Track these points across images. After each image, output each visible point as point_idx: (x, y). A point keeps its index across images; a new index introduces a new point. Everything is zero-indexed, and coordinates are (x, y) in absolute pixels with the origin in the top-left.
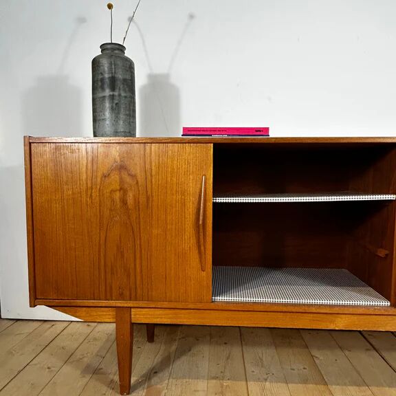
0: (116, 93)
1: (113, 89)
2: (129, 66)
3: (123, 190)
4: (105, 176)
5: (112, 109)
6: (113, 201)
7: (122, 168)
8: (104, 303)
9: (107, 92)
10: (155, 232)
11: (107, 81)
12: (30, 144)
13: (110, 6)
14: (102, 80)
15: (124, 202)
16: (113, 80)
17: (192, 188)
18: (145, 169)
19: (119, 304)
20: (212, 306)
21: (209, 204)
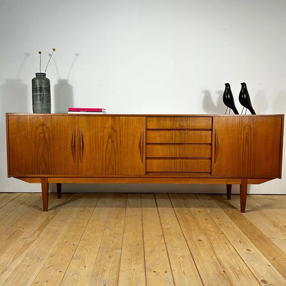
0: (42, 93)
1: (41, 92)
2: (48, 82)
3: (44, 133)
4: (37, 128)
5: (40, 100)
6: (40, 137)
7: (43, 125)
8: (36, 176)
9: (38, 93)
10: (56, 148)
11: (38, 89)
12: (8, 115)
13: (40, 53)
14: (36, 88)
15: (44, 137)
16: (41, 88)
17: (70, 132)
18: (52, 125)
19: (43, 176)
20: (78, 176)
21: (76, 138)
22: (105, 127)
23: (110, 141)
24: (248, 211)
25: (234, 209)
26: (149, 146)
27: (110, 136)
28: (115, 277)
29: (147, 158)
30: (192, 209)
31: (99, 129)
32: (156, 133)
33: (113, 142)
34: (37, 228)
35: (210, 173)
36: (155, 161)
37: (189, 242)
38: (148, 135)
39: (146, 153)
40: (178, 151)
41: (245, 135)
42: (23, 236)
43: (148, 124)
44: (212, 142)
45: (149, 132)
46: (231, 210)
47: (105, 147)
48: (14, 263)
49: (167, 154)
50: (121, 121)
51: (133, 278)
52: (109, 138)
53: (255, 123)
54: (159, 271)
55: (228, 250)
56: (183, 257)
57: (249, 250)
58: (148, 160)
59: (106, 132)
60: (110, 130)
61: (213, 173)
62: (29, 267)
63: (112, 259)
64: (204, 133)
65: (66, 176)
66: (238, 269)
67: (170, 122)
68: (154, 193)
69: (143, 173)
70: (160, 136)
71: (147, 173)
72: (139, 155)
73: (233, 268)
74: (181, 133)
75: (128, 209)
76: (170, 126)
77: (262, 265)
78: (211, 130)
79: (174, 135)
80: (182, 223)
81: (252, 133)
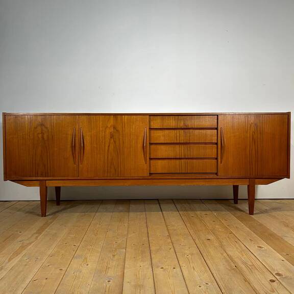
3: (42, 133)
4: (35, 128)
6: (38, 137)
7: (42, 125)
8: (34, 178)
10: (56, 149)
12: (5, 115)
15: (43, 138)
17: (70, 132)
18: (51, 125)
19: (41, 178)
20: (79, 178)
21: (77, 139)
22: (107, 127)
23: (112, 141)
24: (256, 214)
25: (242, 212)
26: (152, 146)
27: (112, 136)
28: (120, 273)
29: (151, 159)
30: (198, 213)
31: (101, 129)
32: (160, 133)
33: (115, 142)
34: (35, 231)
35: (217, 174)
36: (160, 161)
37: (197, 241)
38: (152, 135)
39: (150, 154)
40: (183, 151)
41: (251, 133)
42: (19, 239)
43: (152, 123)
44: (217, 141)
45: (152, 131)
46: (239, 213)
47: (107, 148)
48: (10, 263)
49: (172, 155)
50: (123, 120)
51: (139, 274)
52: (111, 138)
53: (261, 121)
54: (167, 267)
55: (239, 248)
56: (192, 254)
57: (260, 247)
58: (152, 161)
59: (108, 131)
60: (112, 130)
61: (219, 174)
62: (27, 267)
63: (116, 257)
64: (209, 132)
65: (65, 178)
66: (251, 264)
67: (174, 122)
68: (158, 200)
69: (146, 174)
70: (164, 136)
71: (151, 174)
72: (143, 155)
73: (245, 263)
74: (185, 132)
75: (132, 214)
76: (174, 125)
77: (275, 260)
78: (217, 129)
79: (178, 134)
80: (188, 225)
81: (259, 132)
